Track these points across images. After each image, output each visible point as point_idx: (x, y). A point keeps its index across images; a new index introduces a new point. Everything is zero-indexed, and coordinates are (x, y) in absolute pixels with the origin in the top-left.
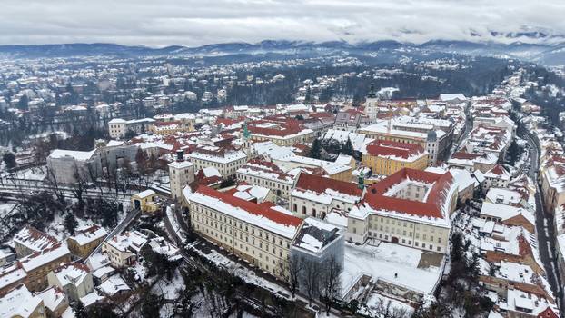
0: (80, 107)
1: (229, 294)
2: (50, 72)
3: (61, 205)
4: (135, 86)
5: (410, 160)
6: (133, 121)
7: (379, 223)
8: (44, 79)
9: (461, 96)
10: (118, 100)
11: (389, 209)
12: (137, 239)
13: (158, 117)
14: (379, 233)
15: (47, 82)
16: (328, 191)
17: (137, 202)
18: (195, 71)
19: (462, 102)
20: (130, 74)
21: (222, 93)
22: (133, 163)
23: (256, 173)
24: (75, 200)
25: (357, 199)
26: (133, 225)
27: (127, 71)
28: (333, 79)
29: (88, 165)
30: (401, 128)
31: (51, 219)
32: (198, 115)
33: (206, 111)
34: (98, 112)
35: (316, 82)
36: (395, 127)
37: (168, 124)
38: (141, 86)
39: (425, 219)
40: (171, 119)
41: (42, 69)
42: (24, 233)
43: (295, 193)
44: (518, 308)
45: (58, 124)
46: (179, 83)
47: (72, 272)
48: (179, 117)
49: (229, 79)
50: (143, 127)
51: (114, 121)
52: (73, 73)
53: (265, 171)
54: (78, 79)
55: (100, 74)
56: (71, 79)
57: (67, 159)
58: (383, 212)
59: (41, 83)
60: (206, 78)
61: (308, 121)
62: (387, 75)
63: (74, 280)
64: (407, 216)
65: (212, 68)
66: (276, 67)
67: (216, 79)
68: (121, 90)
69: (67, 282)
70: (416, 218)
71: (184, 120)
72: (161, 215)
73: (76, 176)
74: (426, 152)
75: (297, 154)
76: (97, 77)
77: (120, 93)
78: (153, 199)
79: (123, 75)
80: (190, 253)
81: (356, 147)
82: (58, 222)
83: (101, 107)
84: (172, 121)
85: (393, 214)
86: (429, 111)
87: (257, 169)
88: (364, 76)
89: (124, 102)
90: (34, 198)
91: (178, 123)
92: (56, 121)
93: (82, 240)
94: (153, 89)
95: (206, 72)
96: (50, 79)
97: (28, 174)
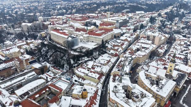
0: (32, 14)
1: (55, 49)
2: (24, 4)
3: (25, 35)
4: (49, 8)
5: (108, 27)
6: (45, 18)
7: (90, 38)
8: (22, 6)
9: (143, 12)
10: (43, 12)
11: (92, 35)
12: (40, 41)
13: (52, 17)
14: (90, 40)
15: (23, 7)
16: (81, 32)
17: (41, 34)
18: (70, 3)
19: (143, 14)
20: (49, 4)
21: (74, 11)
22: (41, 27)
23: (69, 29)
24: (28, 34)
25: (86, 33)
26: (40, 39)
27: (48, 3)
28: (111, 7)
29: (31, 26)
30: (113, 20)
31: (23, 38)
32: (64, 16)
33: (66, 15)
34: (37, 16)
35: (105, 7)
36: (112, 20)
37: (55, 19)
38: (51, 8)
39: (98, 37)
40: (56, 17)
41: (22, 3)
42: (17, 40)
43: (75, 32)
44: (111, 53)
45: (26, 19)
46: (62, 7)
47: (26, 46)
48: (58, 17)
49: (79, 6)
50: (48, 20)
51: (40, 17)
52: (32, 4)
53: (71, 28)
54: (33, 6)
55: (40, 5)
56: (31, 6)
57: (26, 25)
58: (91, 36)
59: (21, 7)
60: (71, 6)
61: (91, 18)
62: (130, 5)
63: (26, 47)
64: (95, 36)
65: (76, 3)
66: (97, 2)
67: (74, 6)
68: (45, 10)
69: (25, 48)
70: (96, 36)
71: (60, 18)
72: (46, 37)
73: (28, 29)
74: (114, 26)
75: (82, 25)
76: (39, 5)
77: (44, 10)
78: (45, 34)
79: (47, 5)
80: (50, 43)
81: (97, 24)
82: (24, 39)
83: (38, 14)
84: (56, 18)
85: (92, 36)
86: (128, 16)
87: (70, 28)
88: (122, 6)
89: (44, 13)
90: (19, 34)
91: (57, 19)
92: (25, 18)
93: (29, 41)
94: (54, 9)
95: (73, 4)
96: (24, 6)
97: (17, 29)
